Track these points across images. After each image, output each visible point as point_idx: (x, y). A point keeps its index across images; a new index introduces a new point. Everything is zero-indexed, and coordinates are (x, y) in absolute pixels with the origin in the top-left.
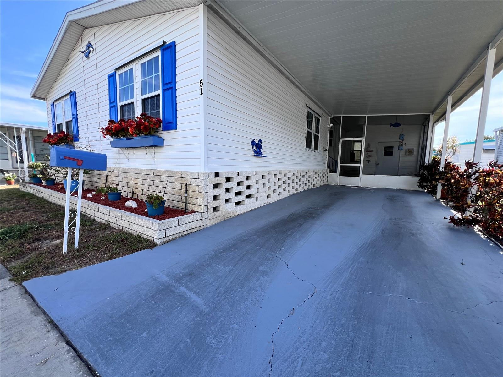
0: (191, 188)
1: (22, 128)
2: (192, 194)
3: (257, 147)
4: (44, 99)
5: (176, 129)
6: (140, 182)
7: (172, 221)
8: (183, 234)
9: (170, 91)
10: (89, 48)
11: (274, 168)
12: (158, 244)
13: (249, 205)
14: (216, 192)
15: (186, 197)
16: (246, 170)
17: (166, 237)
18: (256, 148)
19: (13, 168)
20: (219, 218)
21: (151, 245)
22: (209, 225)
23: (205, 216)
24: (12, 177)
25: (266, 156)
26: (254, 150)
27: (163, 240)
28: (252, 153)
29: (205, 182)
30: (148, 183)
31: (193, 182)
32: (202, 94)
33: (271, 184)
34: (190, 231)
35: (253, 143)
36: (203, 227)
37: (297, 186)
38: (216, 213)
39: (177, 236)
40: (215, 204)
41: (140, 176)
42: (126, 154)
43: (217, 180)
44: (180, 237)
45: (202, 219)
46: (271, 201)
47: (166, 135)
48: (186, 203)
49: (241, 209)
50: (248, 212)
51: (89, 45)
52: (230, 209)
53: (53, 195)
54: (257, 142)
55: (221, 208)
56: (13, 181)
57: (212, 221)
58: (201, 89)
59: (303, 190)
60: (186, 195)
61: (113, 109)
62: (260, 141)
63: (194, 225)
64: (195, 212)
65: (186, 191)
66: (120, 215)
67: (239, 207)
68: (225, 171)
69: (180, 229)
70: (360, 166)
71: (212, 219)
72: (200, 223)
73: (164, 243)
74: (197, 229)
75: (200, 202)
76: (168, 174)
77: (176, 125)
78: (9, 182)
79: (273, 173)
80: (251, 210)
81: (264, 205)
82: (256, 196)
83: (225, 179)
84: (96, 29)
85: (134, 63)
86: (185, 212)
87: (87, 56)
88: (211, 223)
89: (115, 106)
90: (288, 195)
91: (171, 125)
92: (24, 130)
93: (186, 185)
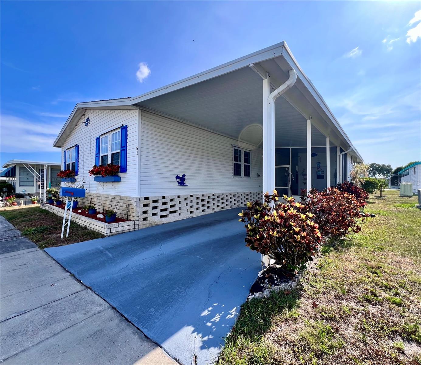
0: (131, 206)
1: (45, 165)
2: (131, 209)
4: (61, 147)
5: (126, 172)
6: (107, 203)
7: (116, 225)
8: (122, 232)
9: (124, 151)
10: (88, 121)
11: (197, 192)
12: (106, 236)
13: (172, 218)
14: (145, 209)
15: (128, 212)
16: (169, 194)
17: (110, 233)
18: (180, 180)
19: (36, 192)
20: (147, 225)
21: (103, 236)
22: (140, 228)
23: (137, 223)
24: (36, 199)
25: (188, 185)
26: (178, 182)
27: (109, 234)
28: (177, 183)
29: (137, 203)
30: (111, 203)
31: (132, 203)
32: (137, 154)
33: (194, 204)
34: (126, 231)
35: (178, 177)
36: (135, 229)
37: (224, 205)
38: (145, 222)
39: (117, 233)
40: (145, 216)
41: (108, 199)
42: (102, 185)
43: (146, 202)
44: (119, 234)
45: (135, 225)
46: (193, 215)
47: (122, 175)
48: (128, 215)
49: (165, 220)
50: (172, 222)
51: (88, 119)
52: (157, 220)
53: (60, 211)
54: (181, 176)
55: (149, 219)
56: (36, 202)
57: (142, 226)
58: (137, 152)
59: (231, 208)
60: (128, 210)
61: (97, 158)
62: (184, 176)
63: (129, 228)
64: (132, 220)
65: (128, 208)
66: (91, 221)
67: (163, 219)
68: (152, 196)
69: (120, 229)
70: (288, 188)
71: (142, 225)
72: (133, 227)
73: (110, 236)
74: (131, 230)
75: (134, 215)
76: (121, 198)
77: (127, 170)
78: (34, 203)
79: (195, 197)
80: (175, 221)
81: (188, 218)
82: (179, 212)
83: (152, 201)
84: (92, 111)
85: (109, 133)
86: (127, 220)
87: (86, 125)
88: (141, 227)
89: (98, 156)
90: (214, 211)
91: (124, 170)
92: (47, 166)
93: (128, 205)
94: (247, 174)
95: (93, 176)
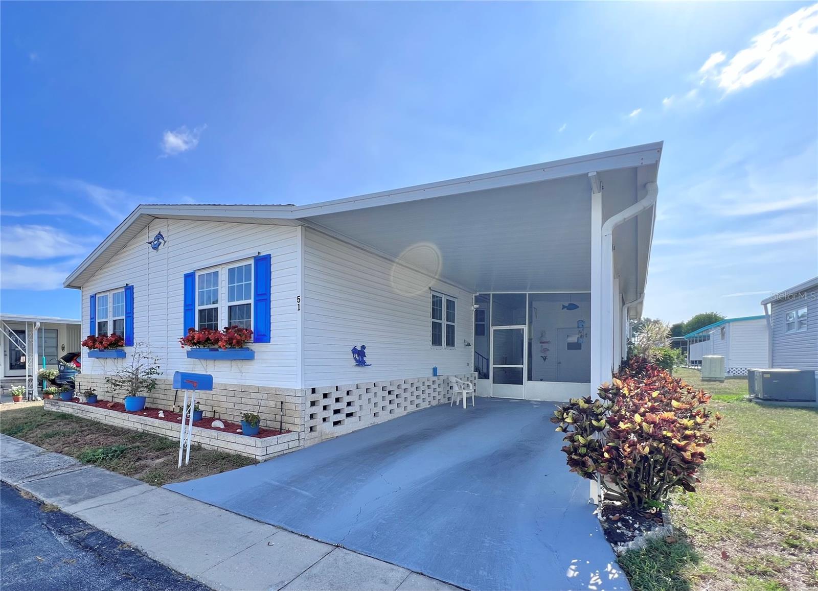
0: (286, 406)
1: (35, 323)
2: (287, 412)
3: (360, 355)
4: (79, 288)
5: (269, 342)
6: (224, 399)
7: (272, 440)
8: (281, 453)
9: (264, 303)
10: (158, 239)
11: (383, 378)
12: (261, 461)
13: (349, 426)
14: (313, 410)
15: (282, 416)
16: (346, 383)
17: (267, 454)
18: (358, 356)
19: (5, 377)
20: (316, 439)
21: (255, 462)
22: (306, 446)
23: (302, 436)
24: (20, 391)
25: (371, 365)
26: (355, 359)
27: (264, 458)
28: (354, 363)
29: (302, 399)
30: (234, 400)
31: (289, 399)
32: (299, 310)
33: (379, 399)
34: (288, 451)
35: (355, 351)
36: (300, 448)
37: (419, 401)
38: (313, 433)
39: (276, 454)
40: (312, 423)
41: (224, 393)
42: (205, 366)
43: (314, 397)
44: (278, 456)
45: (299, 439)
46: (379, 420)
47: (256, 347)
48: (281, 422)
49: (340, 431)
50: (350, 433)
51: (160, 236)
52: (328, 430)
54: (359, 348)
55: (318, 427)
56: (21, 396)
57: (308, 441)
58: (299, 305)
59: (429, 406)
60: (281, 414)
61: (189, 313)
62: (363, 347)
63: (292, 445)
64: (291, 431)
65: (282, 409)
66: (216, 435)
67: (338, 427)
68: (323, 385)
69: (279, 448)
70: (523, 368)
71: (309, 440)
72: (296, 443)
73: (265, 461)
74: (294, 450)
75: (297, 421)
76: (259, 390)
77: (270, 338)
78: (16, 399)
79: (381, 385)
80: (353, 432)
81: (370, 425)
82: (358, 414)
83: (322, 395)
84: (170, 221)
85: (221, 267)
86: (280, 432)
87: (156, 248)
88: (308, 444)
89: (192, 309)
90: (405, 413)
91: (263, 337)
92: (38, 324)
93: (282, 403)
94: (451, 342)
95: (188, 348)
